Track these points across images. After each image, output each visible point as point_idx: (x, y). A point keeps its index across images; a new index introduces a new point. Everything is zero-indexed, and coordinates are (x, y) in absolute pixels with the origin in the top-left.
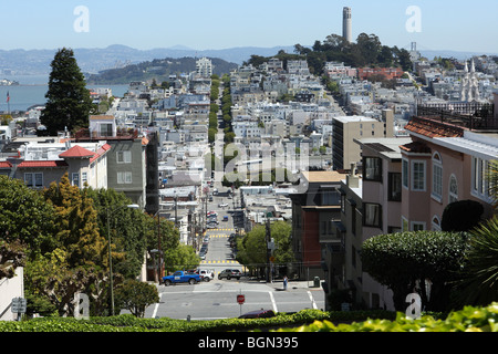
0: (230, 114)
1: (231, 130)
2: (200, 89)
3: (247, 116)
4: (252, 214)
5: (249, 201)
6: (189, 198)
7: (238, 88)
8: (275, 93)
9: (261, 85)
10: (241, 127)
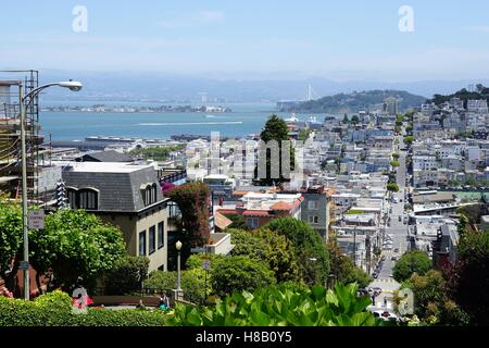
3: (426, 151)
6: (369, 224)
7: (420, 125)
8: (454, 131)
9: (441, 121)
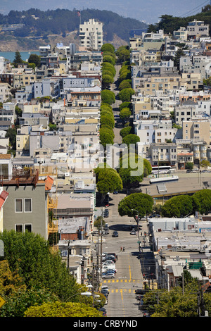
0: (131, 107)
1: (133, 131)
2: (87, 68)
3: (156, 111)
4: (168, 262)
5: (162, 240)
6: (79, 235)
7: (142, 68)
9: (177, 64)
10: (147, 128)
